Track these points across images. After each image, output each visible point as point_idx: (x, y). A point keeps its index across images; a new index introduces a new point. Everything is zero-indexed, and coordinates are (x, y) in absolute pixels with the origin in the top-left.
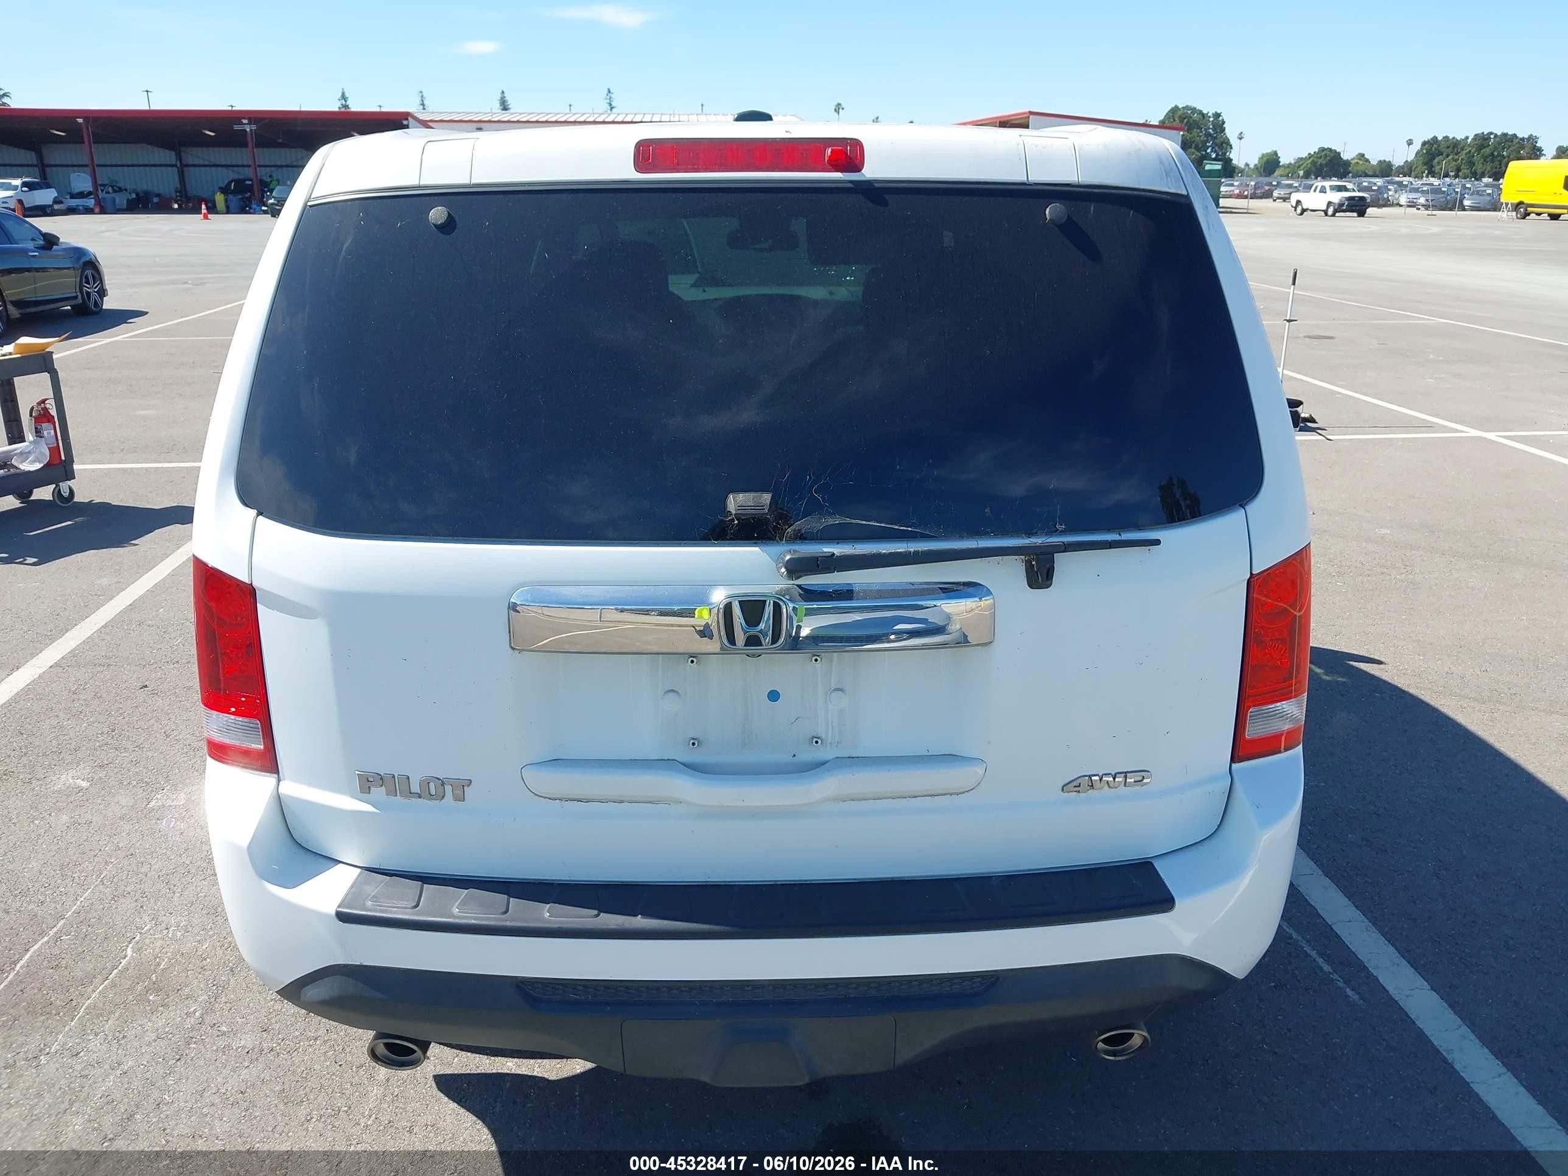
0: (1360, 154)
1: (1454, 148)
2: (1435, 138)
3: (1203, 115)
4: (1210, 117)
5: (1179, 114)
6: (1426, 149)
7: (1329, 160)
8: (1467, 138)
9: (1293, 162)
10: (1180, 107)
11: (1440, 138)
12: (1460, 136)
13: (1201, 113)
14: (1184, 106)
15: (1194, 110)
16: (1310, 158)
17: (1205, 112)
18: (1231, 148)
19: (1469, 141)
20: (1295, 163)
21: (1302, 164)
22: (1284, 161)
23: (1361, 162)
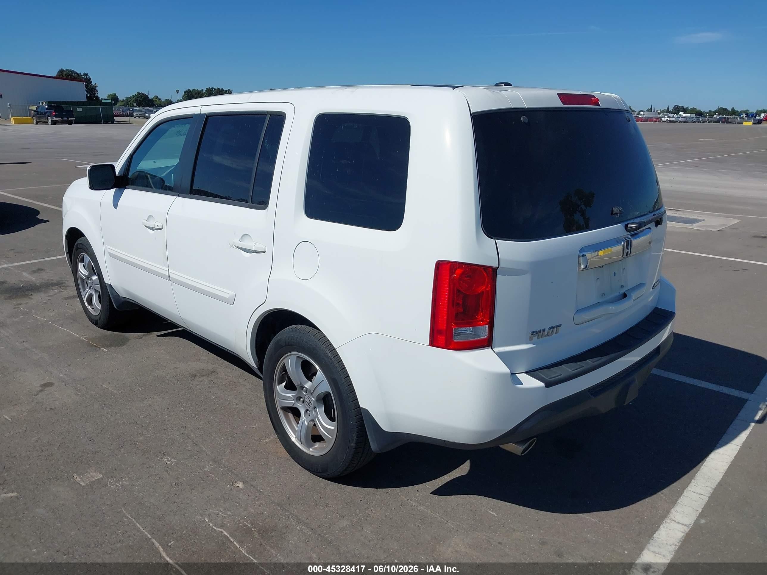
0: (155, 96)
1: (198, 94)
2: (189, 90)
3: (78, 74)
4: (82, 75)
5: (65, 73)
6: (187, 95)
7: (144, 99)
8: (203, 90)
9: (124, 99)
10: (64, 70)
11: (191, 90)
12: (200, 89)
13: (76, 73)
14: (67, 69)
15: (72, 71)
16: (134, 97)
17: (79, 73)
18: (97, 91)
19: (204, 91)
20: (126, 99)
21: (131, 100)
22: (120, 98)
23: (158, 100)
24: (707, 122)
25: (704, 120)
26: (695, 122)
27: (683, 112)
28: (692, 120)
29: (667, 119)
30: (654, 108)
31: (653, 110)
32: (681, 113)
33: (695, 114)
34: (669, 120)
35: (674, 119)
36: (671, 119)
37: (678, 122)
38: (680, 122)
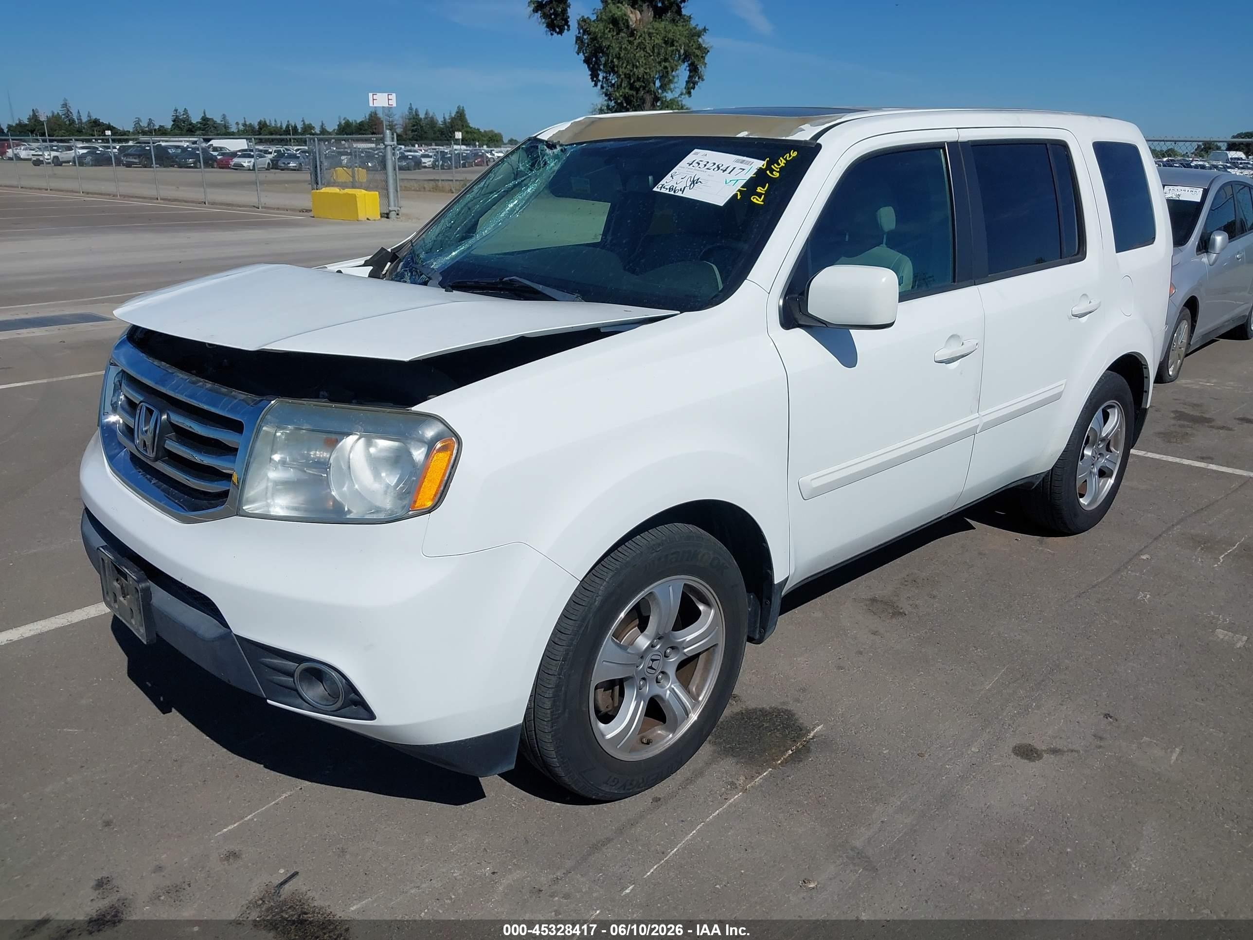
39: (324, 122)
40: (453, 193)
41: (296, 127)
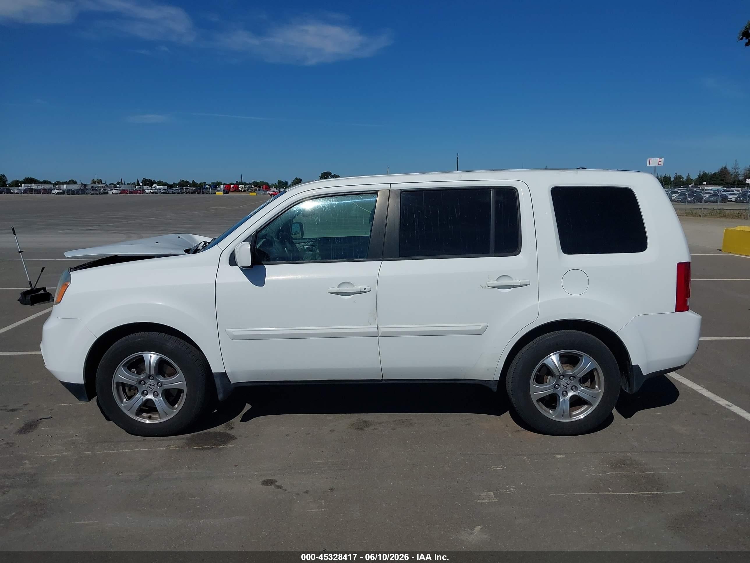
24: (186, 193)
25: (182, 191)
26: (175, 193)
27: (156, 185)
28: (173, 192)
29: (150, 191)
30: (124, 181)
31: (123, 183)
32: (154, 185)
33: (167, 186)
34: (152, 192)
35: (156, 191)
36: (154, 191)
37: (160, 193)
38: (162, 193)
39: (689, 174)
40: (701, 217)
41: (670, 178)
